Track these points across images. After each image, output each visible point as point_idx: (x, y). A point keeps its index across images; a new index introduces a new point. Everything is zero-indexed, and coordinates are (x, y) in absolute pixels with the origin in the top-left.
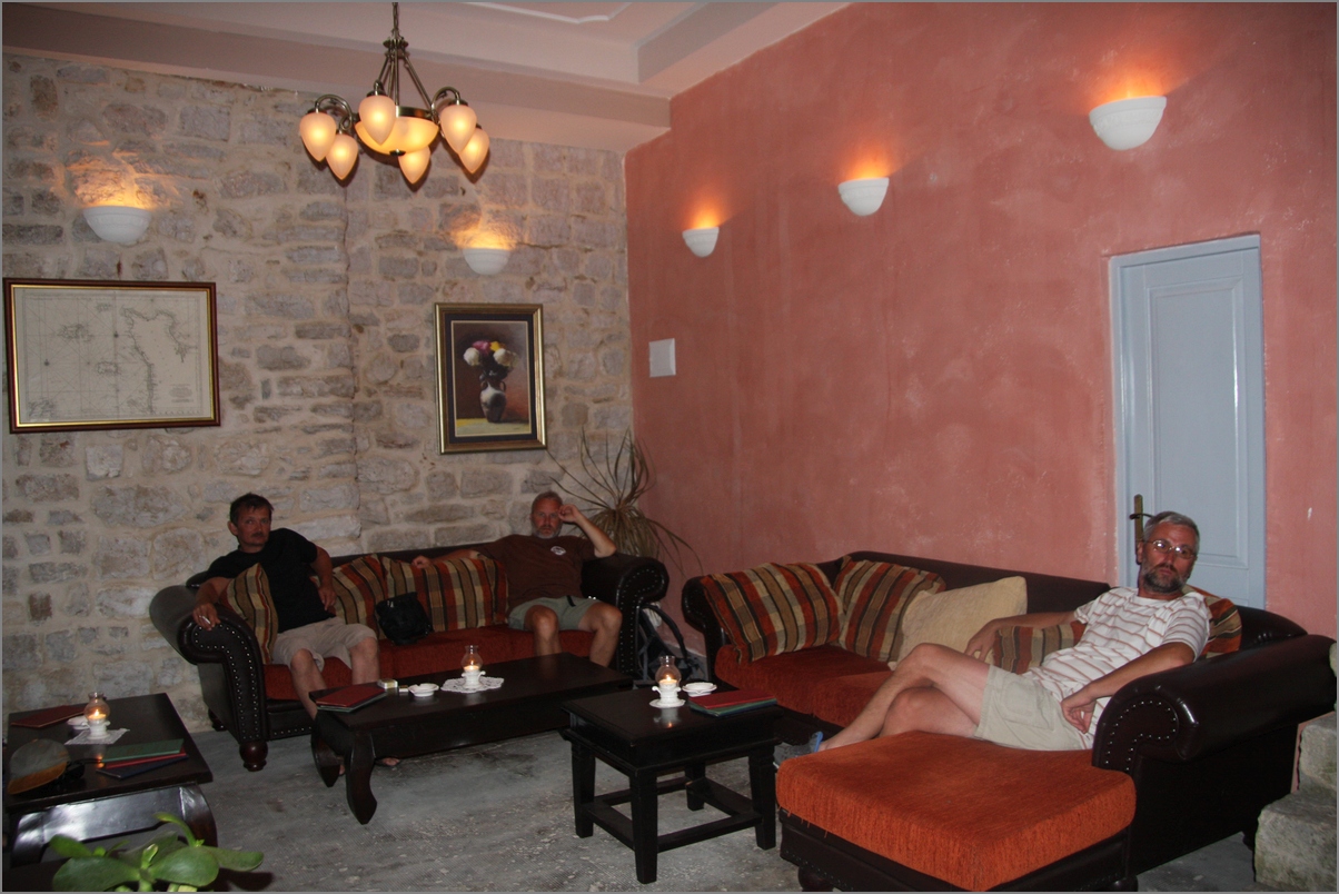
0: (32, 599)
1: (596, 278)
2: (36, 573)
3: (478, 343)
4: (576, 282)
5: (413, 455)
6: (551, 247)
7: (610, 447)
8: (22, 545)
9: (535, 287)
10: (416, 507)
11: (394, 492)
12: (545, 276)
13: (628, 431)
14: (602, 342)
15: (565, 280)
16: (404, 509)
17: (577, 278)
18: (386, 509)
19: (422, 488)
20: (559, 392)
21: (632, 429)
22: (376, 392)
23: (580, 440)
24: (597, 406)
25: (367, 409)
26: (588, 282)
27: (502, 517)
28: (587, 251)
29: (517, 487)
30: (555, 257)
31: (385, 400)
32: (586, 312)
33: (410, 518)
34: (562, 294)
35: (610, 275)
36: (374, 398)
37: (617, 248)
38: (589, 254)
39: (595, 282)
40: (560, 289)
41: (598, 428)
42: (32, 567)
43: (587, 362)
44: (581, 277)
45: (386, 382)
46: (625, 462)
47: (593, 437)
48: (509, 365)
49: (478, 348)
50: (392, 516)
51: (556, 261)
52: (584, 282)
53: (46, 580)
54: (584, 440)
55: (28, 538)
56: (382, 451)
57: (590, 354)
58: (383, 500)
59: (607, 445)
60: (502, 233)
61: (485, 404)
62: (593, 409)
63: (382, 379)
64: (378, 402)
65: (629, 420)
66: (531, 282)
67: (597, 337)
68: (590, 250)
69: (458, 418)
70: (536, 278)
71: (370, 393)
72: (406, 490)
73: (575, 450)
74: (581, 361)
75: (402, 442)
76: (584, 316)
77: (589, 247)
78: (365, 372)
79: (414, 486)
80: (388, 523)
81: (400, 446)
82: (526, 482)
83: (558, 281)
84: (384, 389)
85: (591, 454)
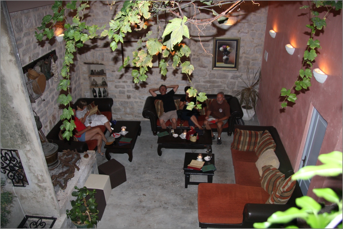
0: (127, 95)
1: (257, 30)
2: (128, 91)
3: (223, 46)
4: (251, 31)
5: (206, 69)
6: (245, 23)
7: (254, 71)
8: (126, 87)
9: (240, 33)
10: (206, 80)
11: (201, 76)
12: (243, 30)
13: (260, 68)
14: (256, 46)
15: (248, 31)
16: (203, 80)
17: (251, 30)
18: (199, 80)
19: (207, 76)
20: (243, 57)
21: (261, 67)
22: (199, 56)
23: (247, 68)
24: (253, 61)
25: (197, 59)
26: (255, 31)
27: (225, 84)
28: (255, 23)
29: (229, 78)
30: (246, 25)
31: (201, 58)
32: (253, 39)
33: (204, 82)
34: (247, 34)
35: (261, 29)
36: (198, 57)
37: (264, 22)
38: (256, 24)
39: (256, 31)
40: (246, 33)
41: (252, 66)
42: (127, 90)
43: (251, 51)
44: (253, 30)
45: (201, 54)
46: (258, 74)
47: (250, 68)
48: (231, 51)
49: (223, 47)
50: (200, 81)
51: (246, 26)
52: (253, 31)
53: (130, 93)
54: (248, 68)
55: (127, 85)
56: (199, 68)
57: (252, 49)
58: (199, 78)
59: (254, 70)
60: (232, 19)
61: (224, 60)
62: (251, 62)
63: (200, 53)
64: (199, 58)
65: (261, 65)
66: (239, 31)
67: (255, 45)
68: (256, 23)
69: (217, 62)
70: (240, 30)
71: (198, 56)
72: (204, 76)
73: (245, 71)
74: (250, 50)
75: (204, 66)
76: (252, 40)
77: (256, 22)
78: (197, 51)
79: (206, 75)
80: (199, 82)
81: (204, 67)
82: (232, 77)
83: (246, 31)
84: (201, 55)
85: (249, 72)
